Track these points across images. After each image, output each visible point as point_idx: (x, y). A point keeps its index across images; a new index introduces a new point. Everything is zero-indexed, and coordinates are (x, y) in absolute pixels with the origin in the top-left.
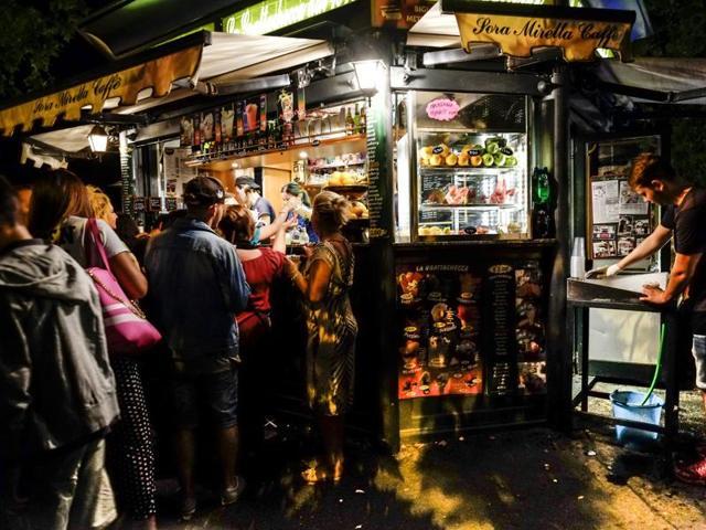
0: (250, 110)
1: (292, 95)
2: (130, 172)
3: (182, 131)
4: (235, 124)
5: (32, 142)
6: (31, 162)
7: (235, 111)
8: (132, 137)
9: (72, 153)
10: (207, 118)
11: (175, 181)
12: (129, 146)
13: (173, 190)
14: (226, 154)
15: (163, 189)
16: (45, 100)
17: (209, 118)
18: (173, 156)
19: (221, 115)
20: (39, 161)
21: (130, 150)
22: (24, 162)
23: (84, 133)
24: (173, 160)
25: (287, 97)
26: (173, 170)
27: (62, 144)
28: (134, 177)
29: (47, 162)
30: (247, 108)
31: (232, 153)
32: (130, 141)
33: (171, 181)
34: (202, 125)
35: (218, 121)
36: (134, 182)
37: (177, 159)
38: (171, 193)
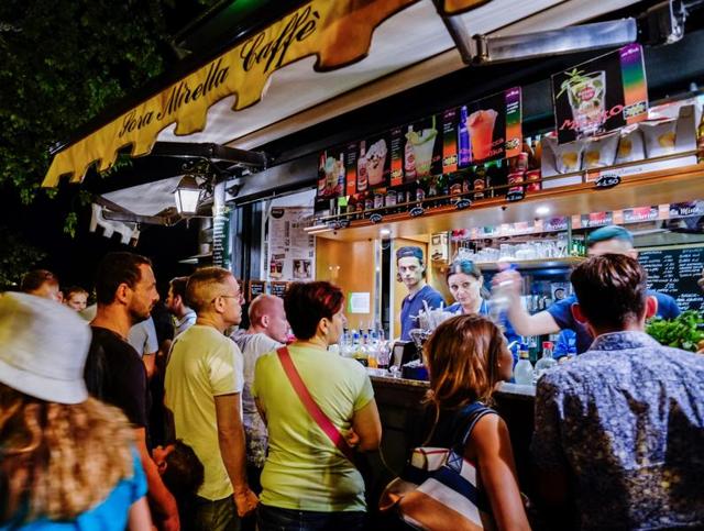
0: (477, 123)
1: (603, 77)
2: (225, 242)
3: (322, 174)
4: (438, 151)
5: (103, 202)
6: (100, 229)
7: (440, 128)
8: (235, 190)
9: (149, 217)
10: (374, 148)
11: (283, 256)
12: (227, 204)
13: (280, 270)
14: (382, 212)
15: (266, 269)
16: (139, 112)
17: (379, 149)
18: (282, 221)
19: (404, 141)
20: (110, 228)
21: (228, 209)
22: (93, 229)
23: (166, 190)
24: (282, 227)
25: (587, 82)
26: (282, 241)
27: (138, 206)
28: (230, 251)
29: (117, 230)
30: (470, 120)
31: (392, 211)
32: (229, 197)
33: (277, 257)
34: (362, 162)
35: (398, 150)
36: (230, 258)
37: (287, 224)
38: (276, 274)
